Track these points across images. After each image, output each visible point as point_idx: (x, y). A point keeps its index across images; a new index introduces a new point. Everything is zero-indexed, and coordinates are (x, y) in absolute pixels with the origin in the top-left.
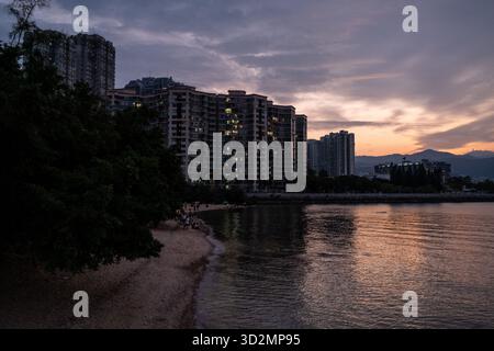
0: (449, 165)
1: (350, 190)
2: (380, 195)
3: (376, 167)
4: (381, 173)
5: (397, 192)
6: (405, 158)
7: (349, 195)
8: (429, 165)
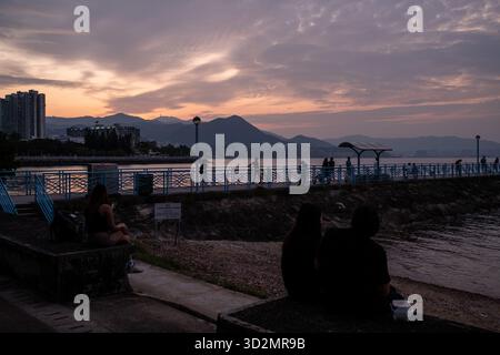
0: (138, 130)
1: (45, 153)
2: (75, 157)
3: (68, 130)
4: (73, 136)
5: (91, 155)
6: (97, 121)
7: (45, 158)
8: (120, 129)
